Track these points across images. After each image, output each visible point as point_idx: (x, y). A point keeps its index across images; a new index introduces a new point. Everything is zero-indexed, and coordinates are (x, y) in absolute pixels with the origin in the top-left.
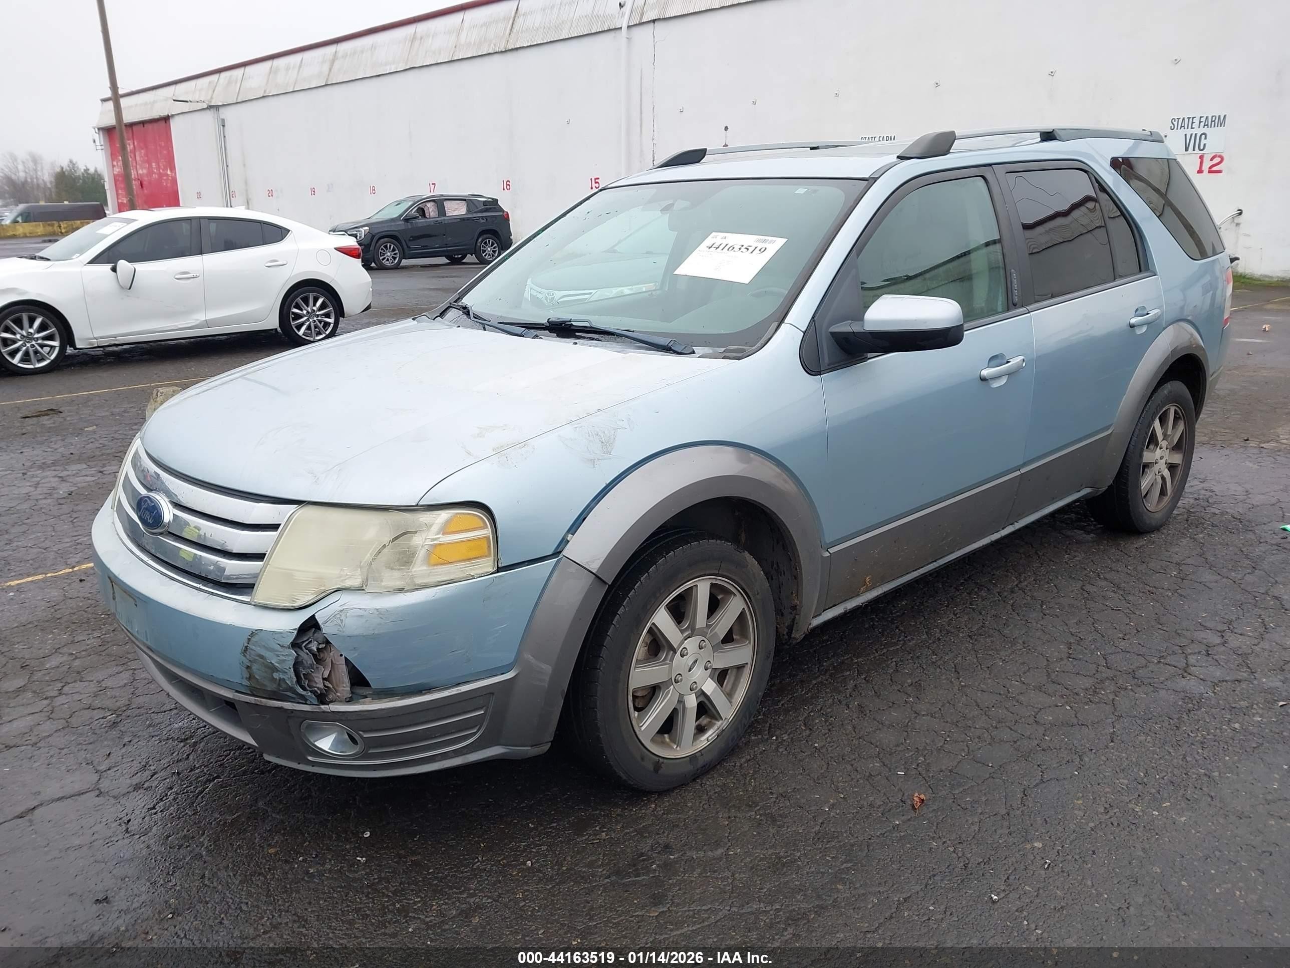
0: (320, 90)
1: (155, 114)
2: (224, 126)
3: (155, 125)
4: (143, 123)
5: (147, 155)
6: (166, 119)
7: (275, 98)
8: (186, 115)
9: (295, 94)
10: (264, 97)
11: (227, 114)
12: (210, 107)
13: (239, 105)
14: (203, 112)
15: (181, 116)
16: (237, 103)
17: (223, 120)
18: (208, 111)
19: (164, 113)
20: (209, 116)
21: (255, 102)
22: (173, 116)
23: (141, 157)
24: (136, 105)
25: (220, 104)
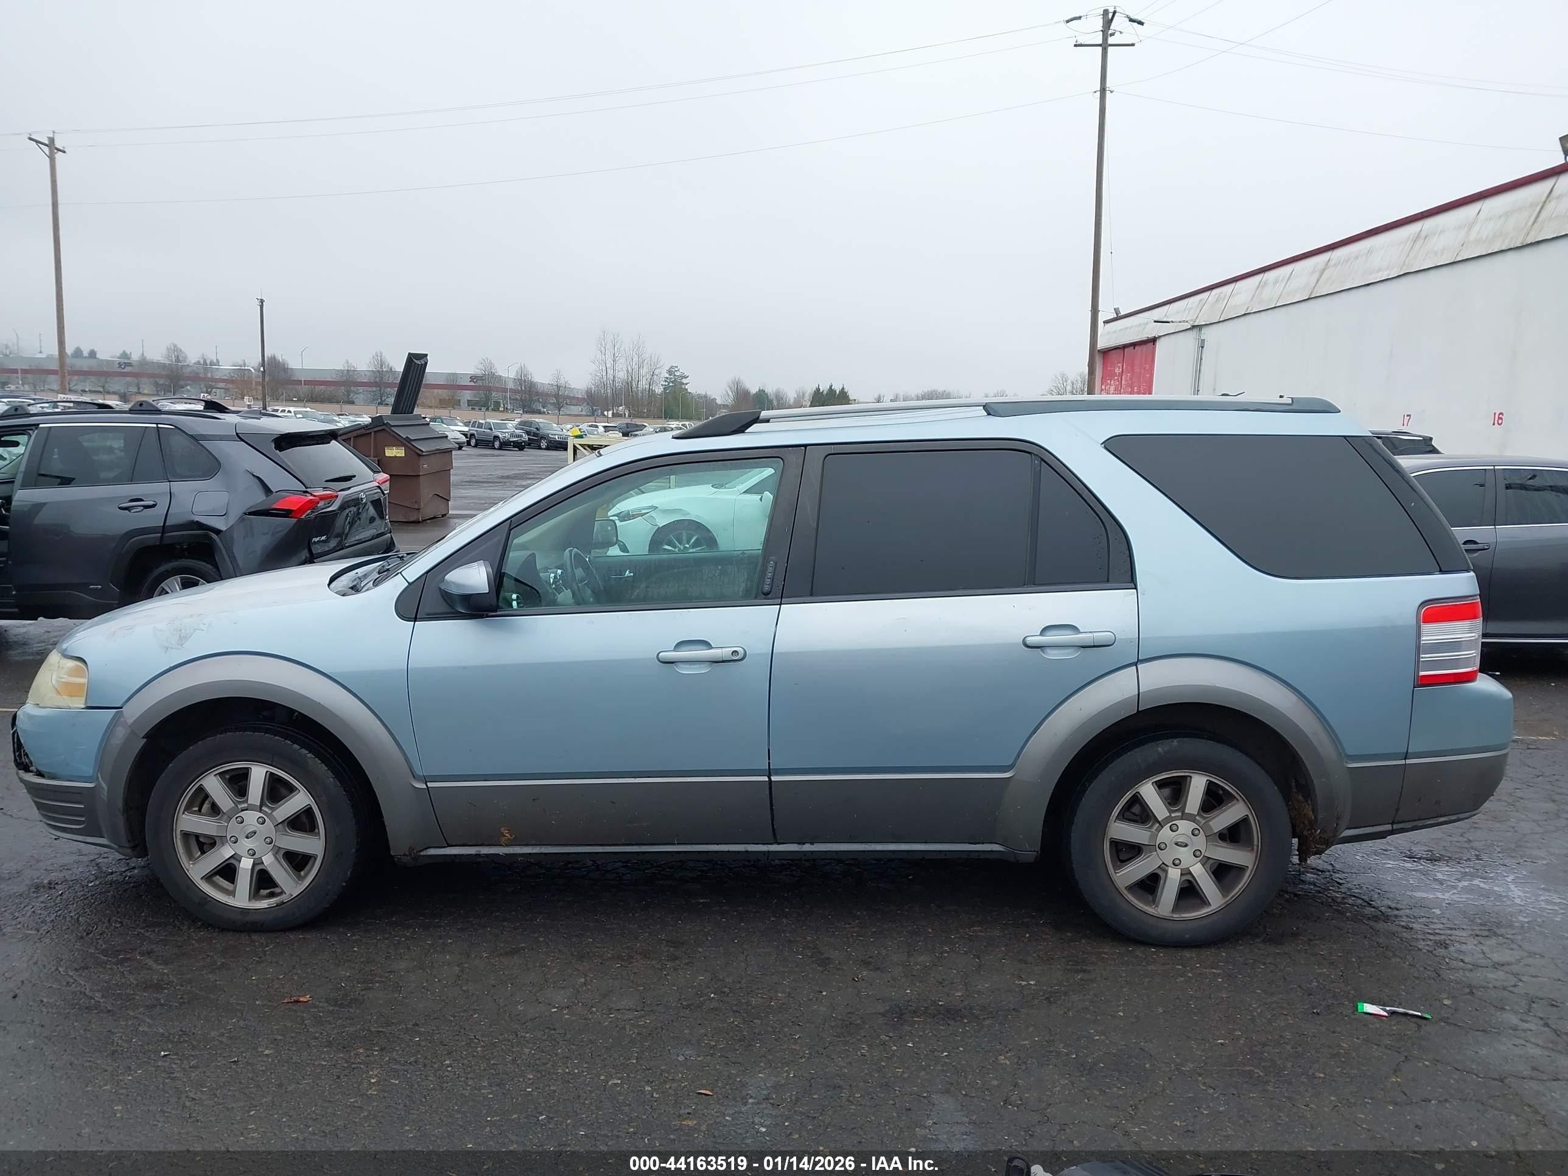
0: (1303, 304)
1: (1143, 336)
2: (1202, 347)
3: (1144, 347)
4: (1134, 345)
5: (1131, 379)
6: (1154, 340)
7: (1257, 315)
8: (1172, 336)
9: (1277, 309)
10: (1245, 315)
11: (1208, 334)
12: (1194, 327)
13: (1221, 324)
14: (1188, 332)
15: (1167, 337)
16: (1219, 322)
17: (1203, 341)
18: (1191, 331)
19: (1151, 336)
20: (1193, 334)
21: (1236, 320)
22: (1160, 337)
23: (1126, 381)
24: (1132, 327)
25: (1204, 323)
